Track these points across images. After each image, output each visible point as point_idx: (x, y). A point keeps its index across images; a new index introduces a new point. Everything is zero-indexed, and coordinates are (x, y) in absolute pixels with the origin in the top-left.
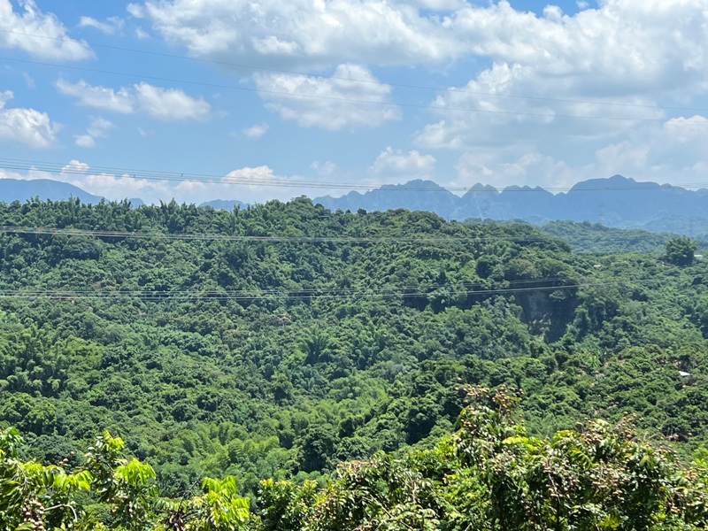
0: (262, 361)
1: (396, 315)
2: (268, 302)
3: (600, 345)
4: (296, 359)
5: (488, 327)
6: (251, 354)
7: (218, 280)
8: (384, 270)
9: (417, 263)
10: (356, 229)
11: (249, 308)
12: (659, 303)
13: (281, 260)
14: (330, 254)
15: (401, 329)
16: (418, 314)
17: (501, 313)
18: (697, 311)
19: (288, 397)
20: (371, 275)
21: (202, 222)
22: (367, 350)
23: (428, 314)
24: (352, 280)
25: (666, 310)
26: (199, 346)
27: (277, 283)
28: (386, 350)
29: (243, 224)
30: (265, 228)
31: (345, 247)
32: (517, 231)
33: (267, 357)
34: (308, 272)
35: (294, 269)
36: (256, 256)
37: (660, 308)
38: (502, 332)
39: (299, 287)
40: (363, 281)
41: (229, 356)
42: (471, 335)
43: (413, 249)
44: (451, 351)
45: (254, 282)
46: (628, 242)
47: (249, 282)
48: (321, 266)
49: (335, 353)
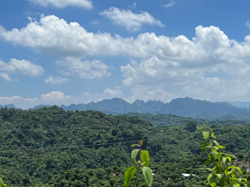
0: (30, 168)
1: (81, 150)
2: (36, 145)
3: (154, 161)
4: (43, 167)
5: (113, 155)
6: (26, 165)
7: (18, 137)
8: (79, 133)
9: (91, 131)
10: (73, 117)
11: (29, 147)
12: (181, 145)
13: (44, 129)
14: (63, 127)
15: (82, 155)
16: (89, 149)
17: (120, 149)
18: (194, 148)
19: (29, 183)
20: (75, 135)
21: (17, 115)
22: (68, 163)
23: (93, 150)
24: (68, 137)
25: (183, 147)
26: (7, 162)
27: (41, 138)
28: (76, 164)
29: (32, 115)
30: (39, 117)
31: (69, 124)
32: (133, 118)
33: (32, 167)
34: (53, 134)
35: (48, 133)
36: (33, 128)
37: (181, 147)
38: (119, 156)
39: (49, 139)
40: (72, 137)
41: (18, 166)
42: (106, 158)
43: (90, 125)
44: (99, 164)
45: (32, 137)
46: (184, 122)
47: (30, 138)
48: (59, 131)
49: (56, 165)
